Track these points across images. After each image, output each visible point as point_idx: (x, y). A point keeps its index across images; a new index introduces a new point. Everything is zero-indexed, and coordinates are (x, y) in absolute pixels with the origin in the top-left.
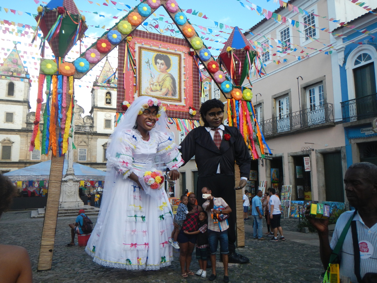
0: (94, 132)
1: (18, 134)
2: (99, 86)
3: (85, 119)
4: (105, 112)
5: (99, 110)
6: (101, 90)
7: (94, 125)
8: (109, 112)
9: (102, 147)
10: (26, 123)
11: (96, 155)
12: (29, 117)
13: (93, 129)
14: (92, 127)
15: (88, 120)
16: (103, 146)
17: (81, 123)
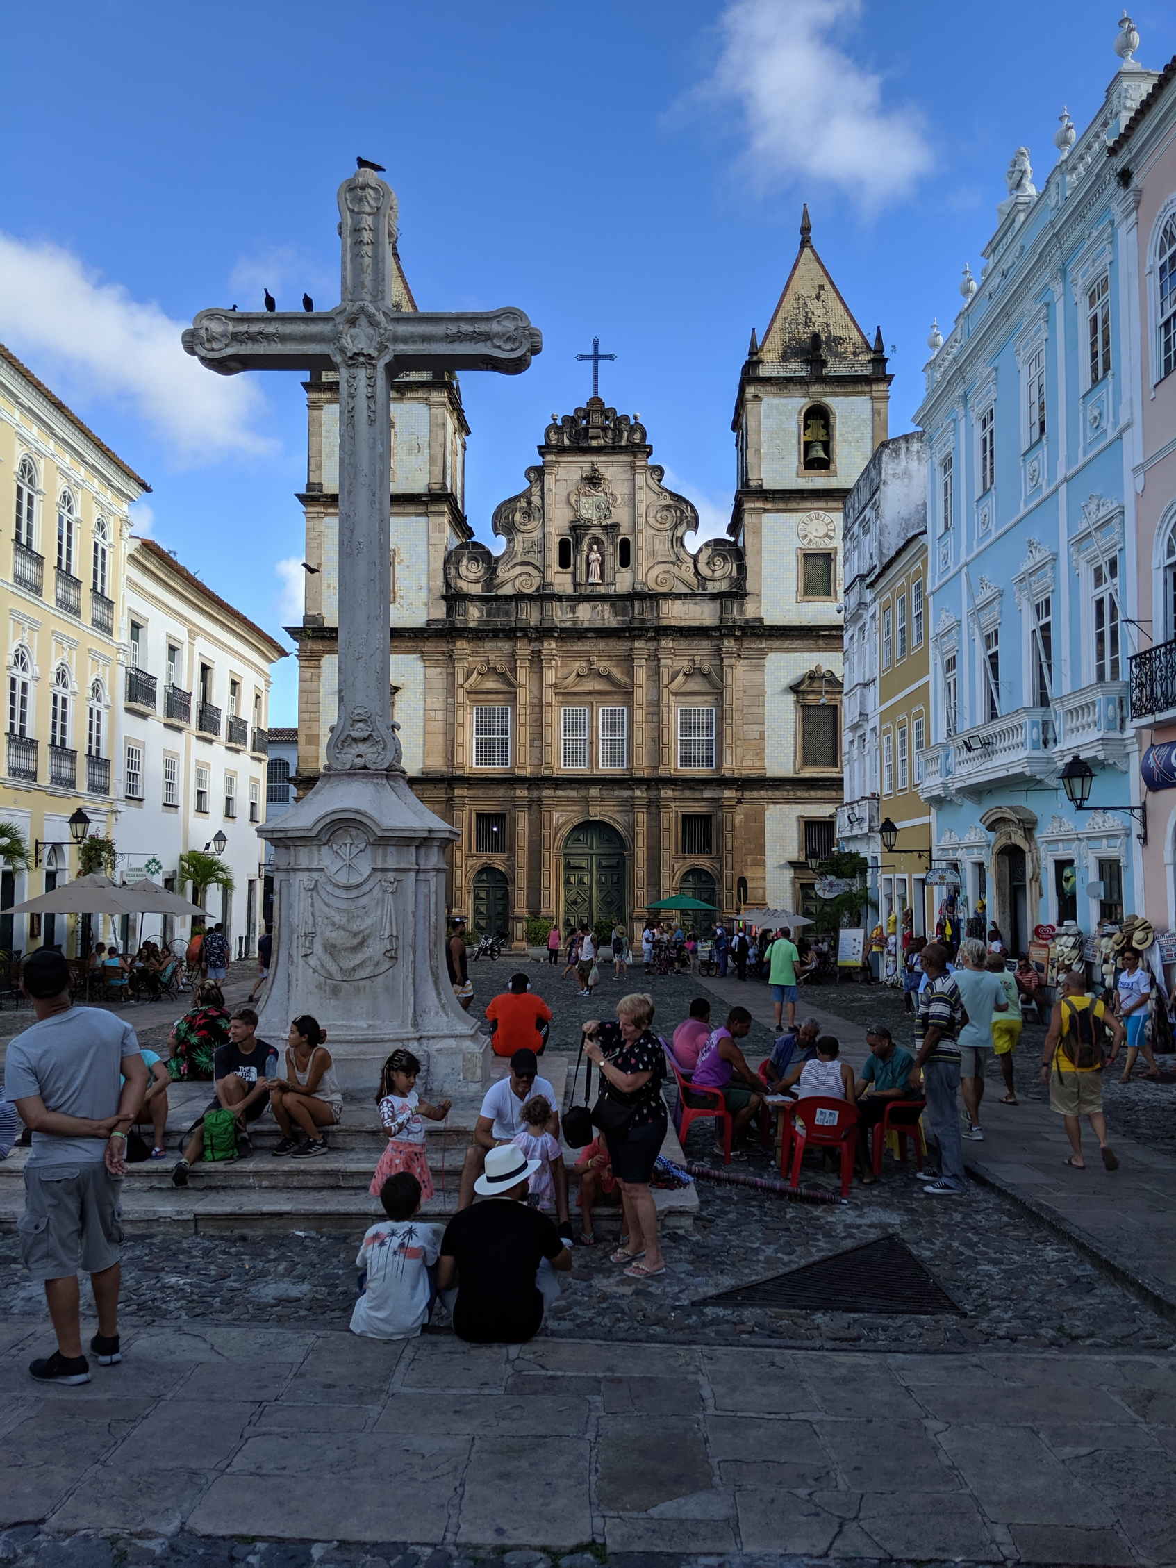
0: (747, 621)
1: (413, 651)
2: (767, 381)
3: (703, 559)
4: (803, 516)
5: (769, 506)
6: (776, 401)
7: (750, 586)
8: (822, 514)
9: (792, 698)
10: (444, 597)
11: (762, 737)
12: (457, 570)
13: (742, 605)
14: (737, 593)
15: (718, 561)
16: (795, 689)
17: (685, 583)
